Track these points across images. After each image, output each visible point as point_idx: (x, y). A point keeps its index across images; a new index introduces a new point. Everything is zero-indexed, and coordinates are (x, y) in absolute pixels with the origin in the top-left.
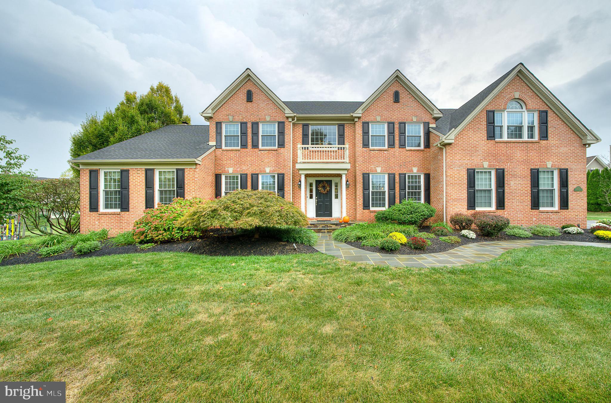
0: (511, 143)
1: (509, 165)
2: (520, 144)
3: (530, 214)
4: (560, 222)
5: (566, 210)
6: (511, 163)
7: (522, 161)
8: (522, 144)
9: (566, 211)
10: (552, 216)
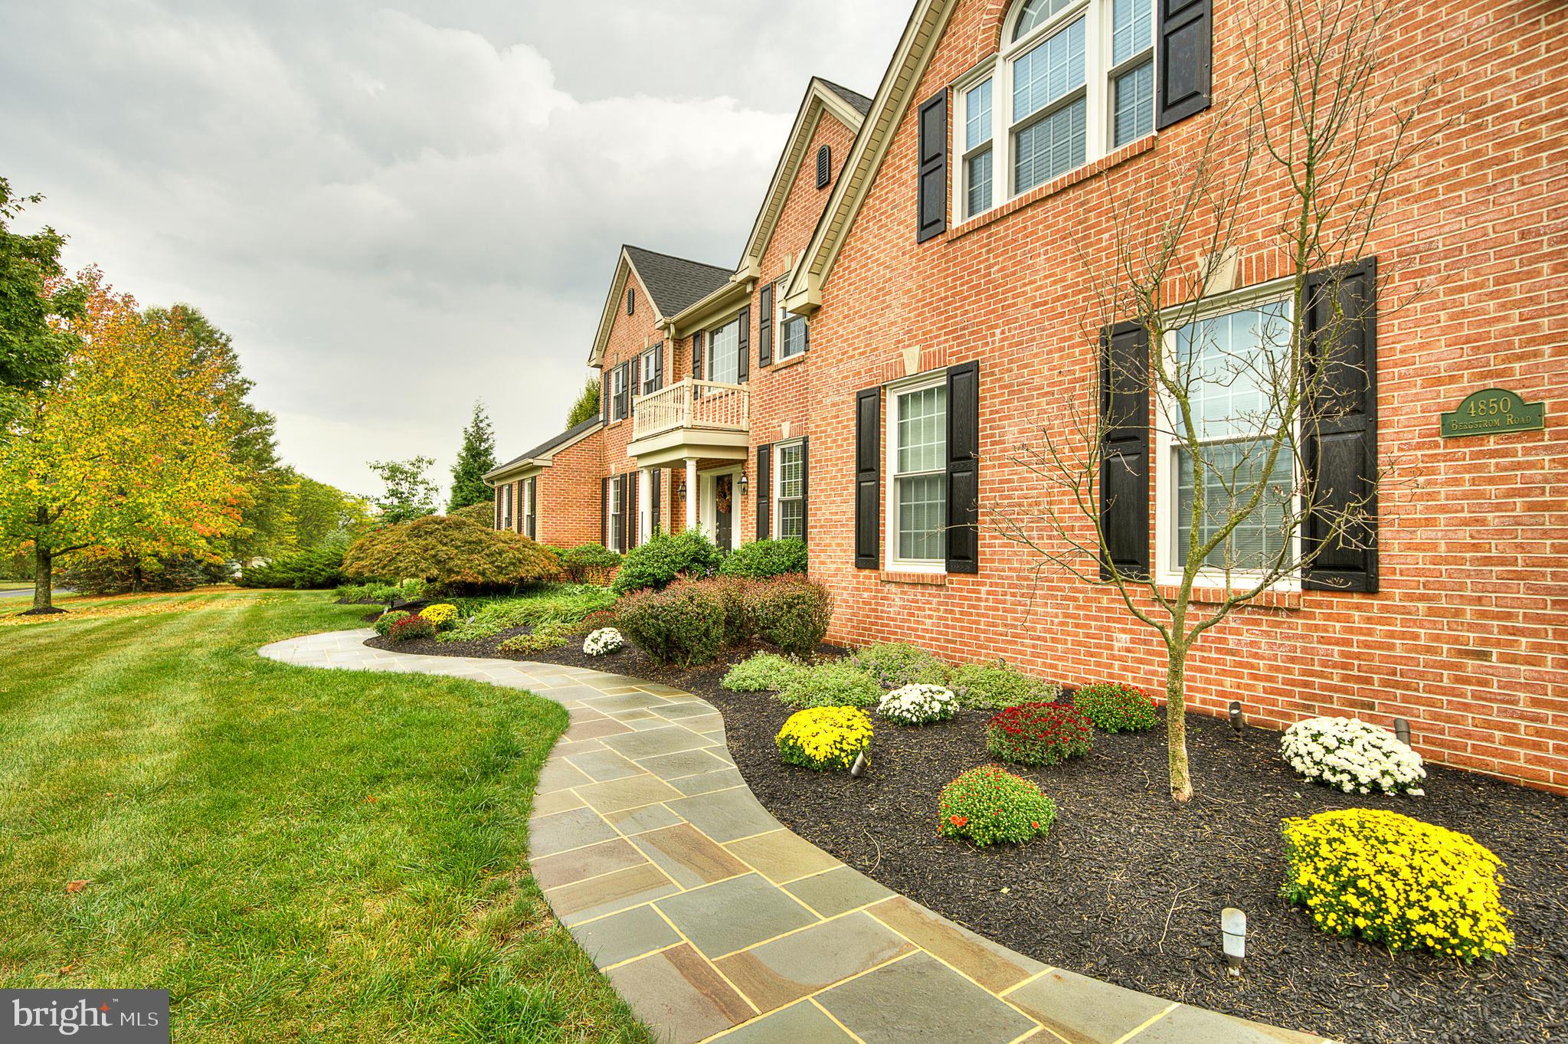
0: (1003, 217)
1: (998, 336)
2: (1050, 204)
3: (1099, 609)
4: (1306, 684)
5: (1356, 599)
6: (1008, 322)
7: (1057, 299)
8: (1059, 201)
9: (1358, 607)
10: (1238, 632)
